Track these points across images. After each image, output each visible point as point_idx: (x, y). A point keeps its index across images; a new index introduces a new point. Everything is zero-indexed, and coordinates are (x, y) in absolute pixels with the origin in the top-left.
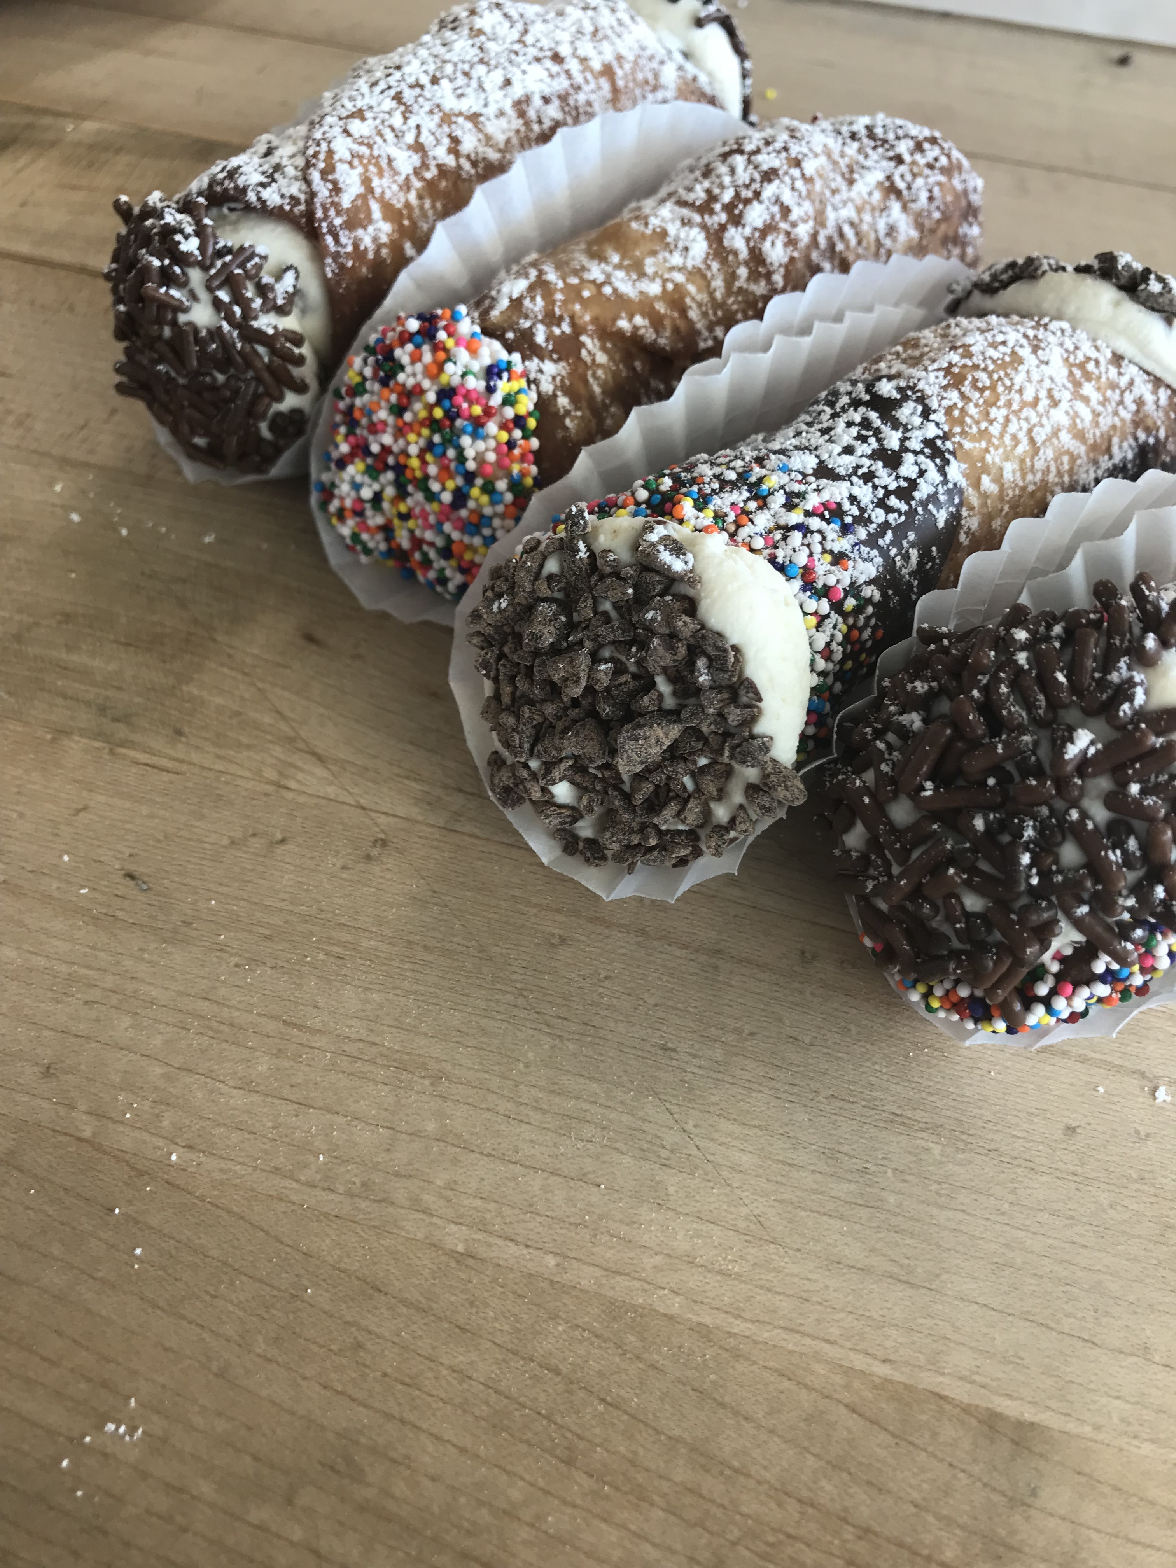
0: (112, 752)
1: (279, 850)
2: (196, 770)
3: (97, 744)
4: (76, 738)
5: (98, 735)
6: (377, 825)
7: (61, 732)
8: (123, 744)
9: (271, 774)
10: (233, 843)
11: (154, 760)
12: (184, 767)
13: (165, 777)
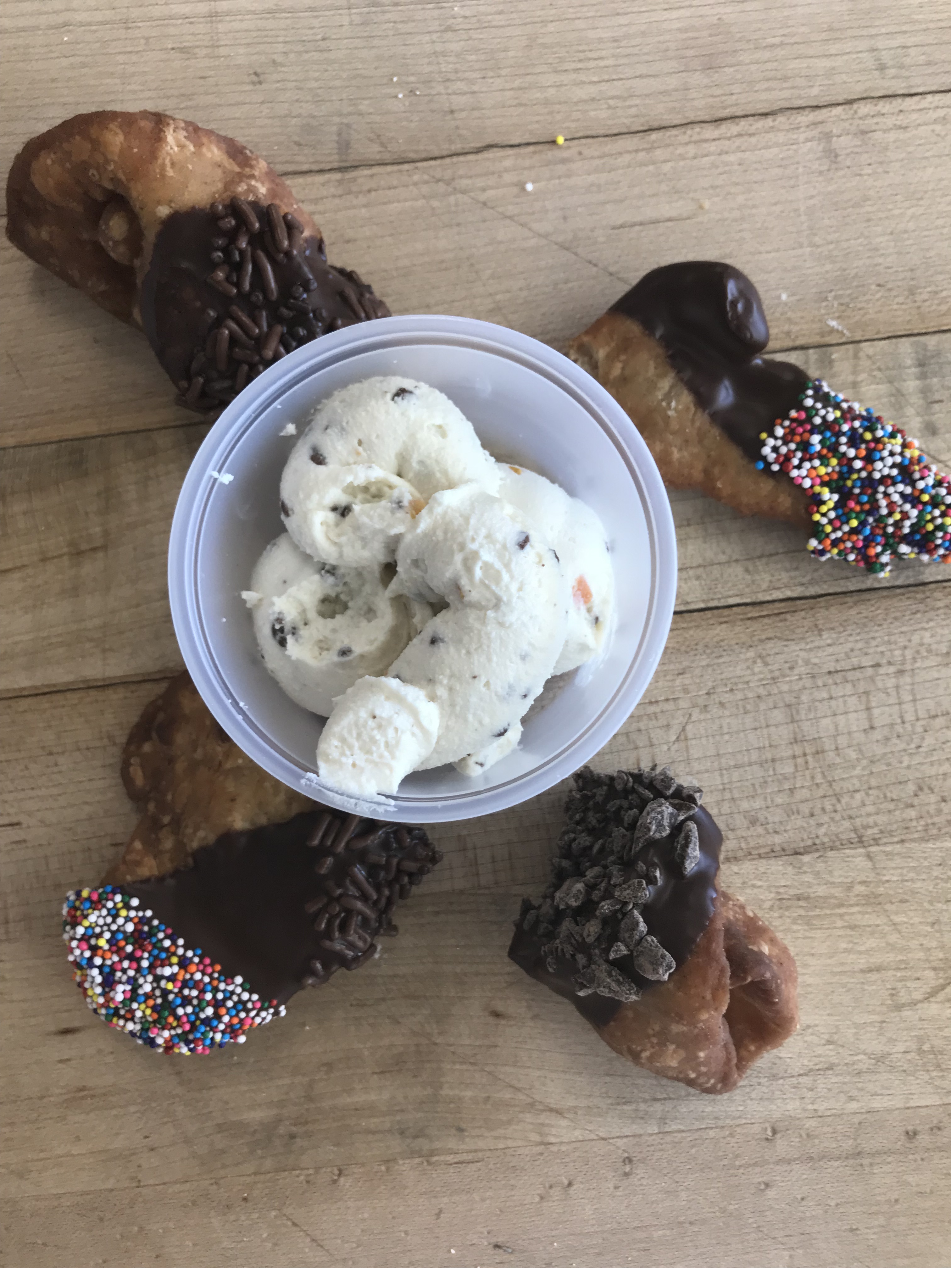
0: (429, 1163)
1: (572, 1191)
2: (488, 1154)
3: (417, 1160)
4: (401, 1162)
5: (413, 1153)
6: (618, 1148)
7: (389, 1161)
8: (432, 1153)
9: (535, 1137)
10: (542, 1198)
11: (458, 1158)
12: (480, 1155)
13: (473, 1167)
